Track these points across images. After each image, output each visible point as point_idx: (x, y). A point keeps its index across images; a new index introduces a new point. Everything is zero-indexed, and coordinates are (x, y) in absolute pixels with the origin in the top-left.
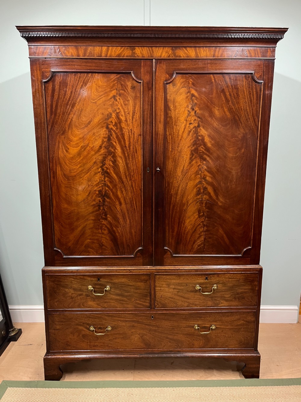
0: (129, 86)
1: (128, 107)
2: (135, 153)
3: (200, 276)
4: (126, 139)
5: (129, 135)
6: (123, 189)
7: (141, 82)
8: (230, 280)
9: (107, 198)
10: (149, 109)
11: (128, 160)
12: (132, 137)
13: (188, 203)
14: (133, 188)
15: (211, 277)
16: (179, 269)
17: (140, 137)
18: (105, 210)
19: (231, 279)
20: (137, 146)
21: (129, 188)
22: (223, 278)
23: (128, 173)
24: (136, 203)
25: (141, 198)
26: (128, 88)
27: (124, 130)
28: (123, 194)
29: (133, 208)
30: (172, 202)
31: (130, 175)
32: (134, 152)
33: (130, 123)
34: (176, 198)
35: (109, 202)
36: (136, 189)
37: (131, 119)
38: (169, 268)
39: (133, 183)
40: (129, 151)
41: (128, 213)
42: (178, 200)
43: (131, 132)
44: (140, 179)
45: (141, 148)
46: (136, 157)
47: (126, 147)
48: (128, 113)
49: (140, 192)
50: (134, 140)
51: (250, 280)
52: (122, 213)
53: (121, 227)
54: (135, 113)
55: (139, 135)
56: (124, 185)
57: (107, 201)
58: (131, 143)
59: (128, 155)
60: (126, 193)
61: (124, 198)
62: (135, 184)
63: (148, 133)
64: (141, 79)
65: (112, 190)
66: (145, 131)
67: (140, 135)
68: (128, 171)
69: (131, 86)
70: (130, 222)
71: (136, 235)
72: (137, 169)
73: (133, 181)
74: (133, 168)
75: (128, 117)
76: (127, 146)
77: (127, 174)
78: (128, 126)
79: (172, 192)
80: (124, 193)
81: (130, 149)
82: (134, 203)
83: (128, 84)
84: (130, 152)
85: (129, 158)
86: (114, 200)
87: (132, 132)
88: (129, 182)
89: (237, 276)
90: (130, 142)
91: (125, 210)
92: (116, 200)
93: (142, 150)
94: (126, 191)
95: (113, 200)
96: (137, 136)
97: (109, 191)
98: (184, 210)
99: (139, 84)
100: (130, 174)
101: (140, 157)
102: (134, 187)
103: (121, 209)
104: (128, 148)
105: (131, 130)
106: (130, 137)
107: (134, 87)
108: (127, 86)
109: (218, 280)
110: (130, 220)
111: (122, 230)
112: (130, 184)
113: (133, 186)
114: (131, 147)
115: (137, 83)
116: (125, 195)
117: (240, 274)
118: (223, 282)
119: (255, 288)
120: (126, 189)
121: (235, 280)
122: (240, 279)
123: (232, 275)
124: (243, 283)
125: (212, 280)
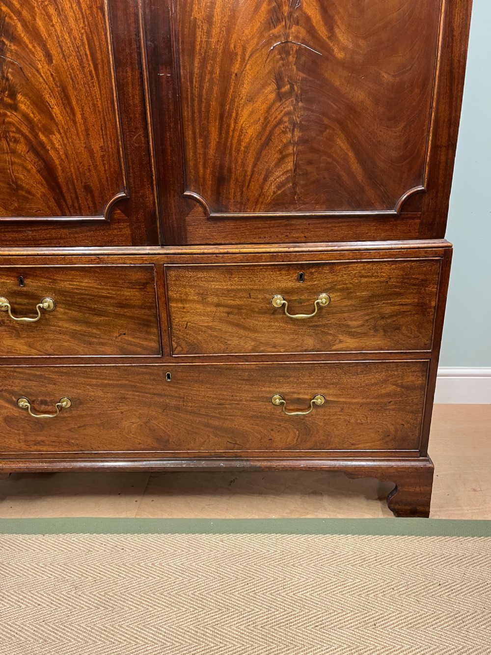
3: (283, 272)
6: (51, 10)
8: (364, 280)
9: (11, 41)
13: (244, 49)
15: (312, 273)
16: (228, 253)
18: (7, 79)
19: (366, 277)
22: (345, 277)
24: (92, 55)
25: (106, 35)
28: (53, 25)
29: (87, 70)
30: (198, 47)
34: (209, 34)
35: (16, 53)
41: (74, 89)
42: (214, 40)
49: (102, 17)
52: (58, 86)
53: (60, 133)
57: (11, 51)
60: (62, 23)
61: (57, 37)
65: (19, 14)
71: (104, 156)
79: (195, 14)
80: (55, 21)
82: (86, 56)
86: (30, 46)
89: (382, 269)
91: (65, 78)
92: (34, 47)
94: (59, 14)
95: (27, 46)
97: (11, 18)
98: (233, 76)
103: (52, 75)
109: (330, 280)
117: (390, 263)
118: (345, 286)
119: (430, 301)
120: (58, 7)
121: (376, 282)
122: (390, 278)
123: (369, 266)
124: (398, 290)
125: (315, 283)
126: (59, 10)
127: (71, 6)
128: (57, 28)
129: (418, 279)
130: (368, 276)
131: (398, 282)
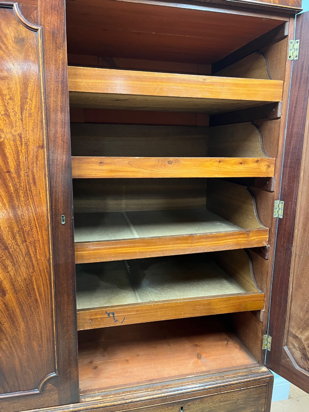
0: (8, 37)
1: (8, 85)
2: (32, 185)
3: (170, 408)
4: (8, 155)
5: (17, 147)
6: (8, 262)
7: (37, 30)
8: (222, 404)
10: (60, 90)
11: (15, 199)
12: (23, 151)
14: (30, 258)
15: (189, 405)
16: (132, 402)
17: (41, 151)
19: (223, 402)
20: (35, 171)
21: (21, 259)
22: (210, 403)
23: (18, 226)
24: (38, 289)
25: (50, 276)
26: (7, 40)
27: (3, 136)
28: (8, 272)
29: (33, 299)
31: (23, 232)
32: (29, 183)
33: (16, 121)
36: (37, 260)
37: (19, 112)
38: (113, 403)
39: (30, 248)
40: (17, 180)
41: (22, 310)
43: (21, 141)
44: (45, 237)
45: (45, 175)
46: (34, 192)
47: (9, 172)
48: (10, 99)
49: (48, 265)
50: (27, 158)
51: (254, 399)
52: (8, 310)
53: (7, 340)
54: (26, 98)
55: (39, 147)
56: (9, 252)
58: (21, 165)
59: (16, 190)
60: (15, 270)
61: (11, 279)
62: (36, 249)
63: (60, 142)
64: (36, 23)
66: (52, 139)
67: (42, 147)
68: (17, 222)
69: (15, 38)
70: (27, 326)
71: (41, 351)
72: (37, 219)
73: (30, 243)
74: (29, 217)
75: (10, 107)
76: (12, 170)
77: (16, 229)
78: (12, 127)
80: (9, 269)
81: (19, 176)
82: (34, 289)
83: (8, 32)
84: (20, 182)
85: (18, 196)
87: (23, 140)
88: (22, 247)
89: (233, 395)
90: (19, 162)
91: (15, 304)
93: (47, 178)
94: (14, 265)
96: (35, 150)
99: (33, 34)
100: (21, 230)
101: (44, 194)
102: (32, 255)
103: (4, 303)
104: (14, 175)
105: (20, 136)
106: (18, 150)
107: (23, 40)
108: (6, 36)
109: (201, 408)
110: (27, 323)
111: (9, 344)
112: (23, 251)
113: (30, 255)
114: (22, 173)
115: (29, 32)
116: (12, 273)
117: (238, 391)
118: (210, 409)
119: (261, 409)
120: (13, 260)
121: (230, 403)
122: (238, 400)
123: (225, 395)
124: (242, 406)
125: (191, 410)
126: (14, 262)
127: (24, 259)
128: (11, 273)
129: (254, 397)
130: (225, 401)
131: (242, 401)
